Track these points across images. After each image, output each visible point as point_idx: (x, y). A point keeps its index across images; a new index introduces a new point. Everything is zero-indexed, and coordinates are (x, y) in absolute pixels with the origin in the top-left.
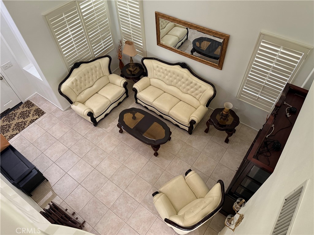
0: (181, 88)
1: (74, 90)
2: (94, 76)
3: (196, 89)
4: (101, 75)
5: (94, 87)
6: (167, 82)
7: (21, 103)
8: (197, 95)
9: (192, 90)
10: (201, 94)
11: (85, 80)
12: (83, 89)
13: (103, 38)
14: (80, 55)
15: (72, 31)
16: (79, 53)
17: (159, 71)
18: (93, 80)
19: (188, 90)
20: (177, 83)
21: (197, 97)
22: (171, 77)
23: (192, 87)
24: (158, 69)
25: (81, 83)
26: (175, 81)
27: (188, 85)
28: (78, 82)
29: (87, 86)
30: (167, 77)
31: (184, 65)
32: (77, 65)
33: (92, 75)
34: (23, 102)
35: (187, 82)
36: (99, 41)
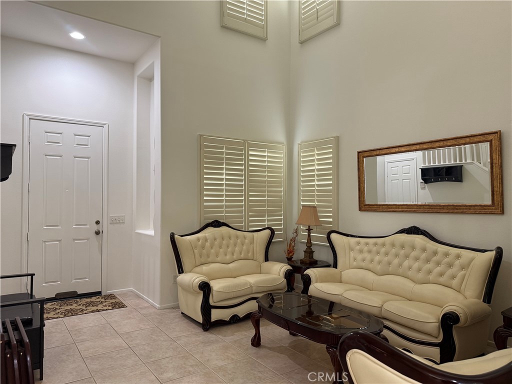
0: (410, 273)
1: (196, 251)
2: (236, 248)
3: (450, 265)
4: (250, 254)
5: (231, 265)
6: (378, 268)
7: (99, 293)
8: (453, 277)
9: (438, 269)
10: (463, 272)
11: (220, 247)
12: (210, 260)
13: (271, 214)
14: (227, 217)
15: (227, 174)
16: (227, 212)
17: (361, 251)
18: (233, 254)
19: (430, 272)
20: (400, 265)
21: (455, 283)
22: (387, 254)
23: (438, 264)
24: (358, 247)
25: (212, 248)
26: (396, 261)
27: (428, 261)
28: (208, 244)
29: (219, 259)
30: (377, 258)
31: (414, 230)
32: (217, 224)
33: (235, 246)
34: (103, 294)
35: (424, 256)
36: (261, 214)
